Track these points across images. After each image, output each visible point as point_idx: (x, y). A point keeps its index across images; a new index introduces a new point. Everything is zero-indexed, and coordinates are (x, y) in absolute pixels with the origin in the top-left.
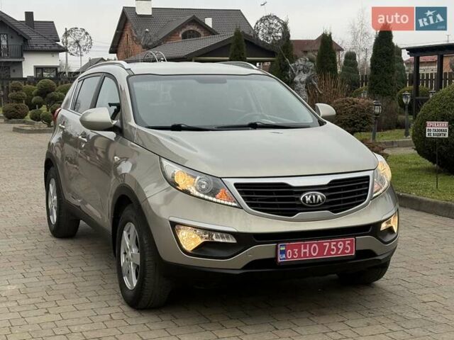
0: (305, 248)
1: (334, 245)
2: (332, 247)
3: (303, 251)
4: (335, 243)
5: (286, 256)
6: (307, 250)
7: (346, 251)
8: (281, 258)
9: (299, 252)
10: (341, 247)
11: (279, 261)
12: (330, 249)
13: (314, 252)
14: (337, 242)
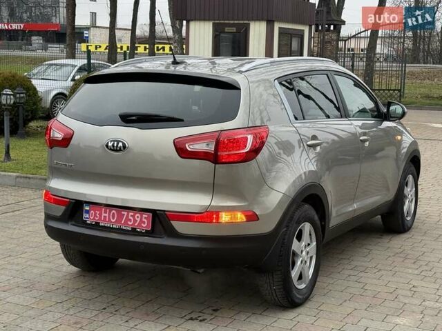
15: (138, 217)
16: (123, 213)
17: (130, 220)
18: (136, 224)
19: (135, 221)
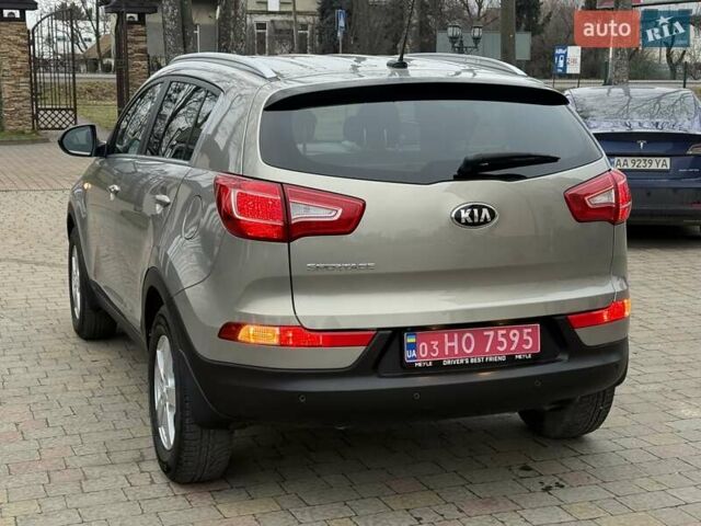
15: (514, 335)
16: (486, 333)
17: (501, 344)
18: (513, 348)
19: (510, 343)
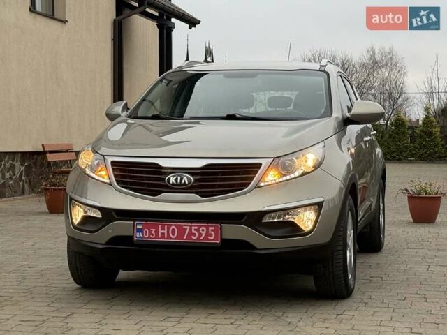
0: (163, 229)
1: (195, 230)
2: (193, 231)
3: (161, 231)
4: (196, 228)
5: (143, 234)
6: (165, 232)
7: (209, 237)
8: (137, 237)
9: (157, 232)
10: (204, 233)
11: (136, 239)
12: (191, 234)
13: (173, 234)
14: (199, 227)
